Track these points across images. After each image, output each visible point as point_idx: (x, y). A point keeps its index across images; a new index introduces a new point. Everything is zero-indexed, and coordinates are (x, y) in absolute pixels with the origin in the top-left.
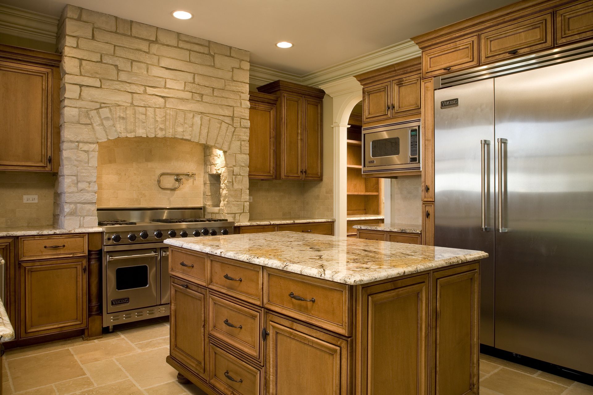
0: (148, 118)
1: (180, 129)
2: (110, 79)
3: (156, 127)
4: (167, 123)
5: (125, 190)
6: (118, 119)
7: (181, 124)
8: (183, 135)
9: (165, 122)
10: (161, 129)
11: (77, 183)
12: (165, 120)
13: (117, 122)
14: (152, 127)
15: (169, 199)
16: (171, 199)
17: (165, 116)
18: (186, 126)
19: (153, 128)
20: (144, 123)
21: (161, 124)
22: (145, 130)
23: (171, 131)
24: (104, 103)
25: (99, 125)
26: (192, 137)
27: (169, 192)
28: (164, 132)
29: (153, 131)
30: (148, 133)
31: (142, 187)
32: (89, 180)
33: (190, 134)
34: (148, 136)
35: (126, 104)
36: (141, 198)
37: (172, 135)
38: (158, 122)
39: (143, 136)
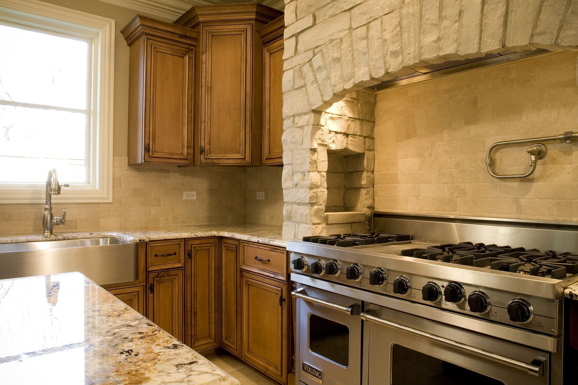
0: (371, 42)
1: (429, 39)
2: (324, 5)
3: (385, 53)
4: (405, 35)
5: (431, 183)
6: (332, 63)
7: (432, 25)
8: (439, 48)
9: (401, 35)
10: (395, 54)
11: (293, 175)
12: (401, 31)
13: (332, 70)
14: (378, 56)
15: (516, 201)
16: (523, 201)
17: (400, 23)
18: (446, 23)
19: (380, 58)
20: (365, 54)
21: (393, 43)
22: (368, 66)
23: (412, 50)
24: (317, 47)
25: (312, 82)
26: (459, 44)
27: (516, 184)
28: (400, 58)
29: (380, 64)
30: (372, 71)
31: (458, 176)
32: (303, 170)
33: (453, 39)
34: (373, 76)
35: (342, 35)
36: (458, 197)
37: (414, 58)
38: (387, 42)
39: (364, 80)
